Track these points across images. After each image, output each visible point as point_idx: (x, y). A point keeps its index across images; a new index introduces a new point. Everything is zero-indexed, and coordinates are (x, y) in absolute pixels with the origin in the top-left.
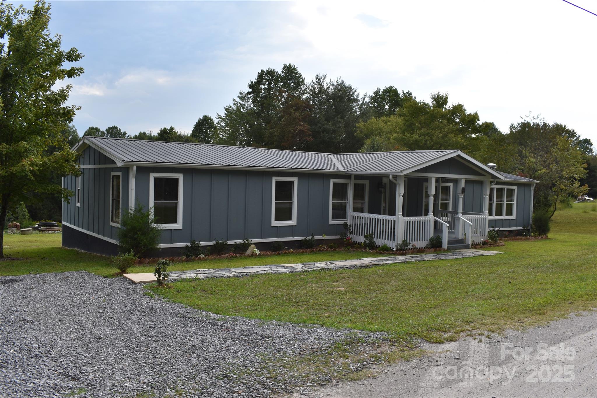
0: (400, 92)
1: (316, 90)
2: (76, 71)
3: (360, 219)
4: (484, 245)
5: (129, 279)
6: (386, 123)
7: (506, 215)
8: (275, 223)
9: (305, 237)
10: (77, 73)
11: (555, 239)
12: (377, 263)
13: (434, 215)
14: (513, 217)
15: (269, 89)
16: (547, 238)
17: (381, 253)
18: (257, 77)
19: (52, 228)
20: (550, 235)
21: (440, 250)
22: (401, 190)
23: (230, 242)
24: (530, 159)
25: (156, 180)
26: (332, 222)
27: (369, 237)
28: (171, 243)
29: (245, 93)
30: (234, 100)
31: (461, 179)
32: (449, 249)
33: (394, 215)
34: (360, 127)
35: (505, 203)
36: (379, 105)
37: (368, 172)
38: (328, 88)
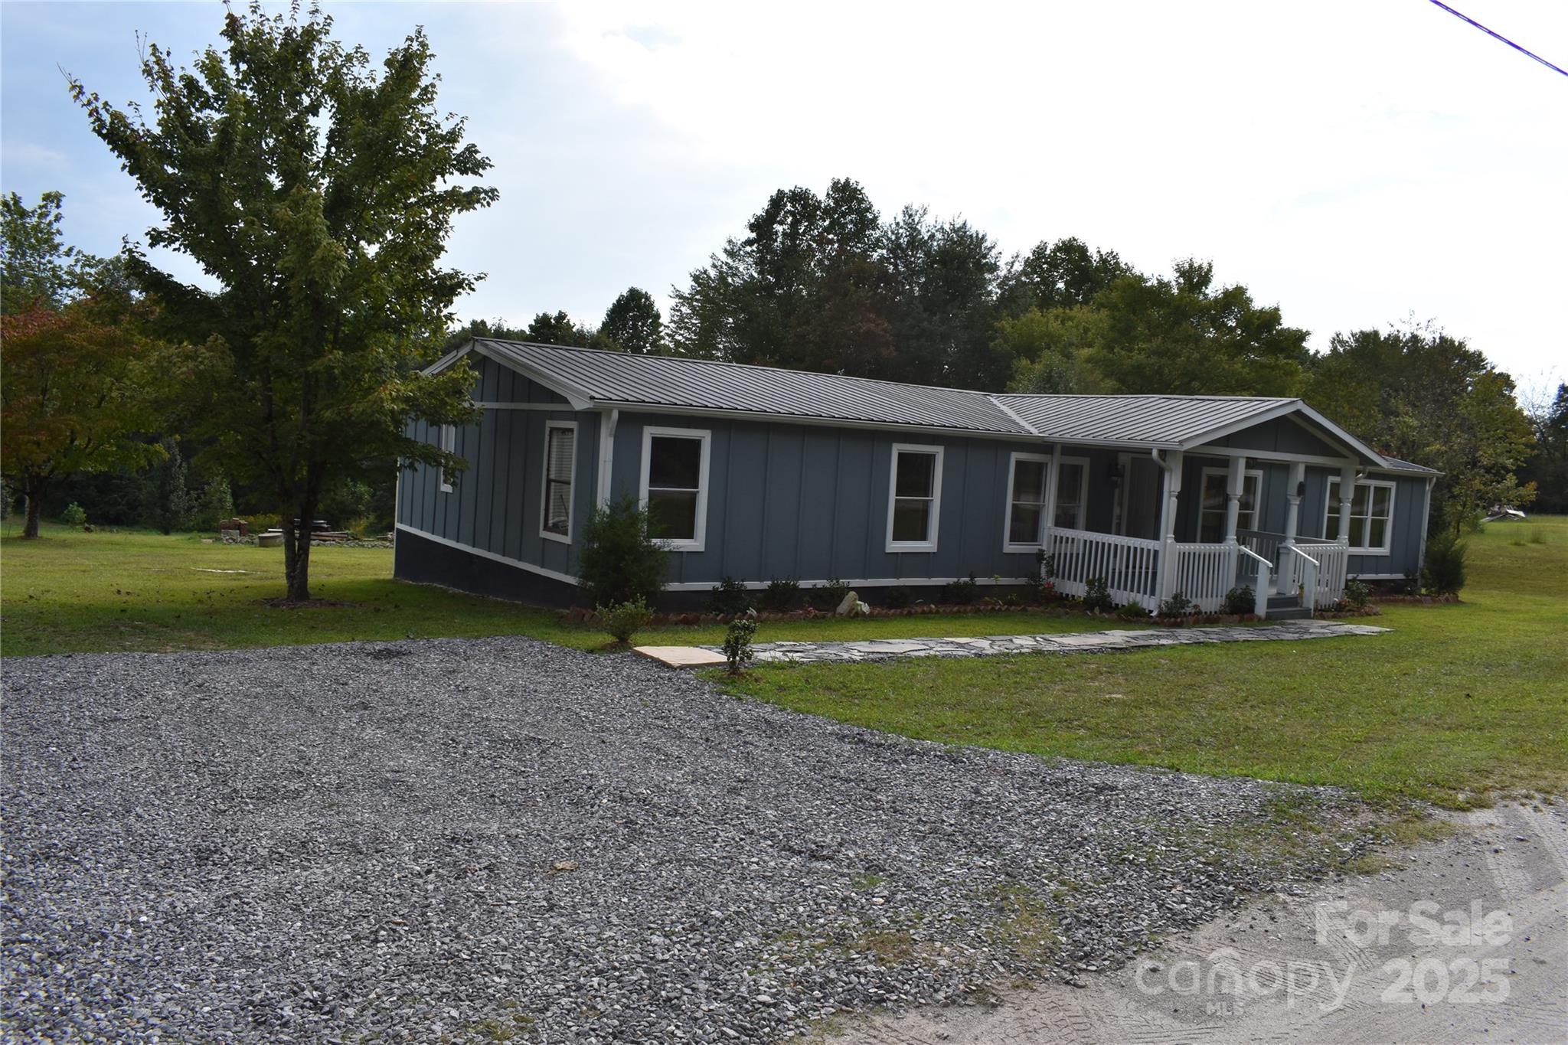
0: (1092, 251)
1: (904, 241)
2: (482, 195)
3: (1067, 542)
4: (1336, 612)
5: (651, 657)
6: (1063, 322)
7: (1371, 545)
8: (894, 546)
9: (956, 579)
10: (485, 199)
11: (1473, 604)
12: (1142, 643)
13: (1242, 540)
14: (1384, 551)
15: (792, 235)
16: (1457, 602)
17: (1128, 622)
18: (766, 205)
19: (318, 533)
20: (1463, 595)
21: (1251, 619)
22: (1172, 484)
23: (804, 584)
24: (1407, 419)
25: (656, 442)
26: (1010, 547)
27: (1097, 584)
28: (681, 581)
29: (739, 243)
30: (713, 257)
31: (1296, 464)
32: (1270, 619)
33: (1156, 537)
34: (1003, 329)
35: (1370, 517)
36: (1044, 281)
37: (1089, 439)
38: (932, 237)
